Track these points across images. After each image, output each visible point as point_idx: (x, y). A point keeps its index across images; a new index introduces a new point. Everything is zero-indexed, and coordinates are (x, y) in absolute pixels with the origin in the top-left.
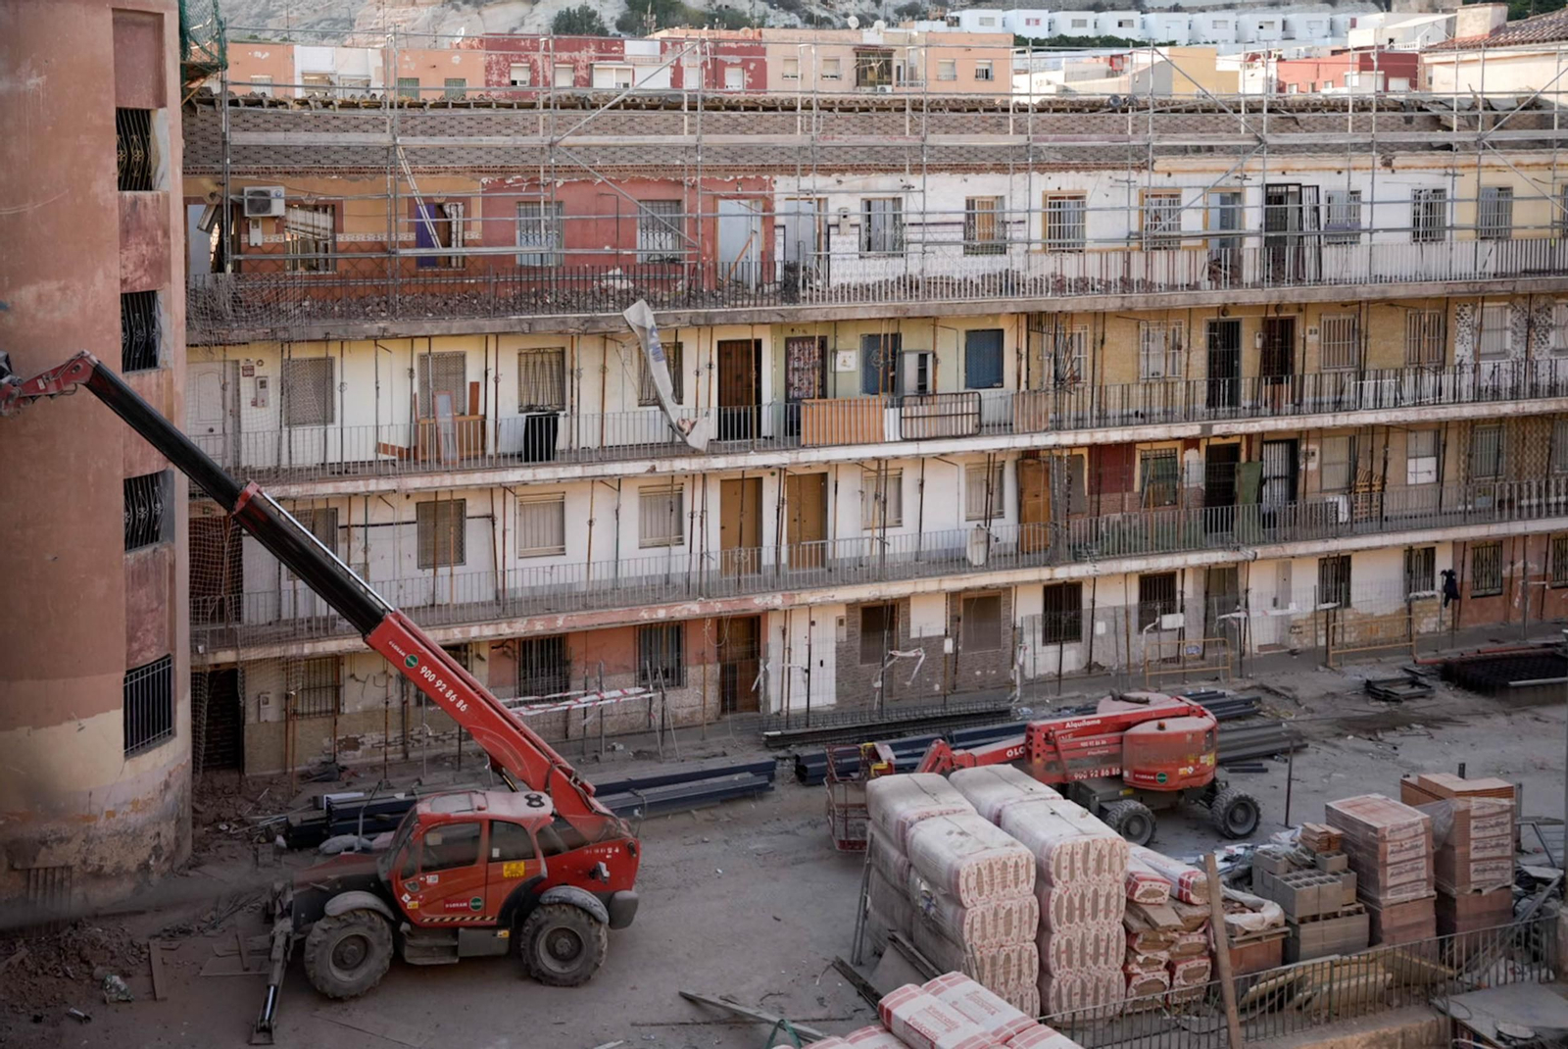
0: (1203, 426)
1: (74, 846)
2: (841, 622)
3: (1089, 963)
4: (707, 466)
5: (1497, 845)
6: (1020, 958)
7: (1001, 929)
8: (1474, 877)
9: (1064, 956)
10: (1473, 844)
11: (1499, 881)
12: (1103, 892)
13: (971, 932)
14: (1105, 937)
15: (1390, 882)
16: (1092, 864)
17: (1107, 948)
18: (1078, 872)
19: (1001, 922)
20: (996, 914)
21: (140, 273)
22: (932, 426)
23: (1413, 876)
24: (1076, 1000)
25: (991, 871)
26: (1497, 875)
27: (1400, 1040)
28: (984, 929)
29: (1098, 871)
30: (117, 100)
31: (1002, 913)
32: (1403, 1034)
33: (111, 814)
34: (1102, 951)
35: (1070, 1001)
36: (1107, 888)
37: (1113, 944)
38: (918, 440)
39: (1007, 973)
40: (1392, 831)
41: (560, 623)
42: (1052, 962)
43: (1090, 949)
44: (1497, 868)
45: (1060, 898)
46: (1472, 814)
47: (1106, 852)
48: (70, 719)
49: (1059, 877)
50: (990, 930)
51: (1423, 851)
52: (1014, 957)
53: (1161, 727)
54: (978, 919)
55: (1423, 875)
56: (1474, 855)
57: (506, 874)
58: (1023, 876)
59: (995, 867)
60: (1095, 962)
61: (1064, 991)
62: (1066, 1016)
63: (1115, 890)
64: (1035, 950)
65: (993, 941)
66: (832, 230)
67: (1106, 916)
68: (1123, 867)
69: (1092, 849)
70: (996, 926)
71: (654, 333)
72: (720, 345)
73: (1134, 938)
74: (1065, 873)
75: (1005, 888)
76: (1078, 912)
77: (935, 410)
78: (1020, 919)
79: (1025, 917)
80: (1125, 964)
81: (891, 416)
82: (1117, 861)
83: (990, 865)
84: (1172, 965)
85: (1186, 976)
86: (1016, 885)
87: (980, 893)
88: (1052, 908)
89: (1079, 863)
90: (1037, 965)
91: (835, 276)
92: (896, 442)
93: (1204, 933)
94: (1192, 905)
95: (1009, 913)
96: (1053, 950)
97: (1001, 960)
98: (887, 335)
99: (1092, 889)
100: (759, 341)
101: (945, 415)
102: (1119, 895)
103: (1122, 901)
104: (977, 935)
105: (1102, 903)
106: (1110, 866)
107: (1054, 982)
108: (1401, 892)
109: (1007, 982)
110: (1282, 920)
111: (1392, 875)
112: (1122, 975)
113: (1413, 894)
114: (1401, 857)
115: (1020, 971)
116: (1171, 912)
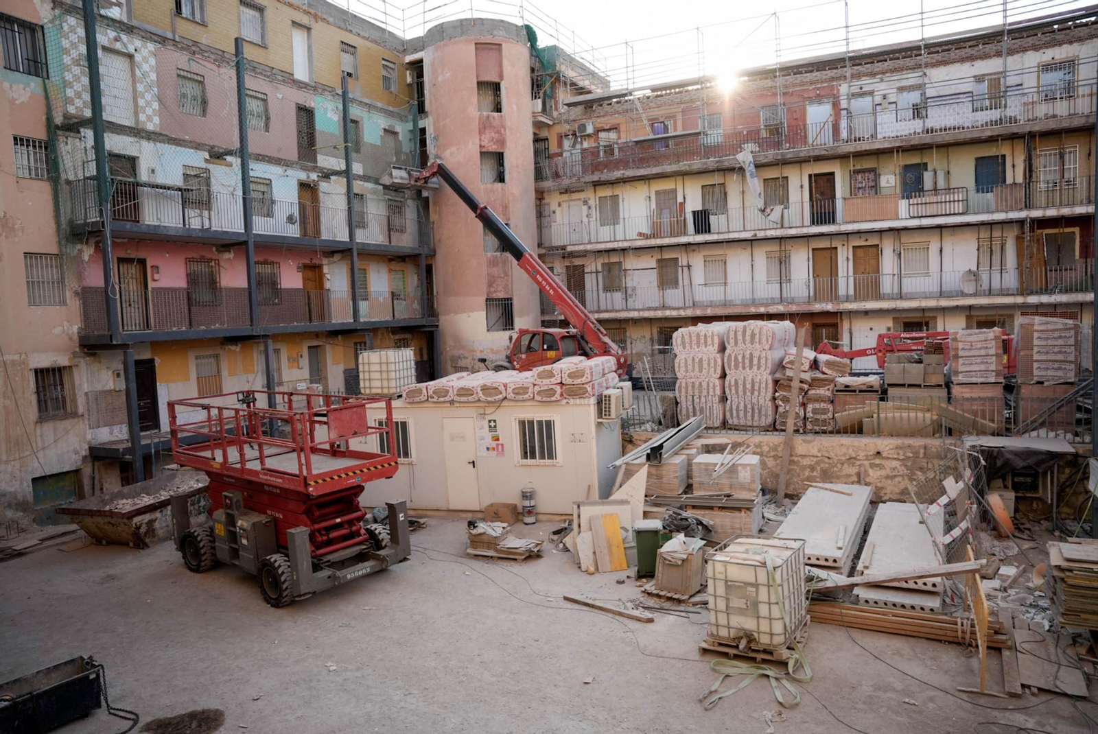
2: (889, 330)
3: (749, 394)
4: (785, 233)
5: (1059, 352)
6: (708, 386)
7: (697, 369)
8: (1037, 373)
9: (733, 388)
10: (1036, 349)
11: (1060, 377)
12: (756, 354)
13: (679, 367)
14: (758, 380)
16: (748, 338)
17: (760, 387)
18: (739, 342)
19: (696, 365)
20: (693, 360)
21: (492, 143)
22: (933, 209)
23: (982, 367)
24: (742, 414)
25: (690, 337)
26: (1059, 373)
27: (922, 451)
28: (686, 366)
29: (752, 342)
30: (477, 77)
31: (697, 360)
32: (925, 448)
33: (482, 351)
34: (756, 388)
35: (738, 413)
36: (759, 353)
38: (922, 217)
39: (700, 392)
40: (963, 335)
41: (709, 311)
42: (727, 392)
43: (749, 386)
44: (1060, 368)
45: (730, 355)
48: (465, 312)
49: (729, 343)
50: (690, 368)
51: (993, 351)
52: (704, 385)
54: (683, 361)
55: (993, 367)
56: (1036, 357)
57: (549, 356)
58: (709, 342)
59: (693, 335)
60: (752, 394)
61: (734, 407)
62: (735, 421)
63: (764, 354)
64: (718, 383)
65: (692, 374)
66: (878, 107)
67: (758, 369)
68: (767, 342)
69: (748, 329)
70: (694, 366)
71: (751, 165)
72: (810, 176)
73: (776, 382)
74: (732, 341)
75: (698, 347)
76: (741, 365)
77: (934, 199)
78: (709, 365)
79: (712, 365)
80: (774, 399)
81: (903, 204)
82: (764, 338)
83: (690, 333)
84: (804, 405)
85: (815, 411)
86: (706, 346)
87: (684, 347)
88: (725, 361)
89: (740, 337)
90: (718, 392)
91: (880, 133)
92: (906, 219)
93: (828, 390)
94: (824, 373)
95: (701, 360)
96: (727, 384)
97: (697, 385)
98: (919, 164)
99: (749, 352)
100: (832, 174)
101: (941, 202)
102: (766, 359)
103: (769, 362)
104: (683, 369)
105: (755, 361)
106: (760, 340)
107: (728, 402)
108: (971, 377)
109: (700, 397)
110: (877, 384)
111: (963, 364)
112: (770, 404)
113: (983, 379)
114: (972, 353)
115: (708, 393)
116: (808, 375)
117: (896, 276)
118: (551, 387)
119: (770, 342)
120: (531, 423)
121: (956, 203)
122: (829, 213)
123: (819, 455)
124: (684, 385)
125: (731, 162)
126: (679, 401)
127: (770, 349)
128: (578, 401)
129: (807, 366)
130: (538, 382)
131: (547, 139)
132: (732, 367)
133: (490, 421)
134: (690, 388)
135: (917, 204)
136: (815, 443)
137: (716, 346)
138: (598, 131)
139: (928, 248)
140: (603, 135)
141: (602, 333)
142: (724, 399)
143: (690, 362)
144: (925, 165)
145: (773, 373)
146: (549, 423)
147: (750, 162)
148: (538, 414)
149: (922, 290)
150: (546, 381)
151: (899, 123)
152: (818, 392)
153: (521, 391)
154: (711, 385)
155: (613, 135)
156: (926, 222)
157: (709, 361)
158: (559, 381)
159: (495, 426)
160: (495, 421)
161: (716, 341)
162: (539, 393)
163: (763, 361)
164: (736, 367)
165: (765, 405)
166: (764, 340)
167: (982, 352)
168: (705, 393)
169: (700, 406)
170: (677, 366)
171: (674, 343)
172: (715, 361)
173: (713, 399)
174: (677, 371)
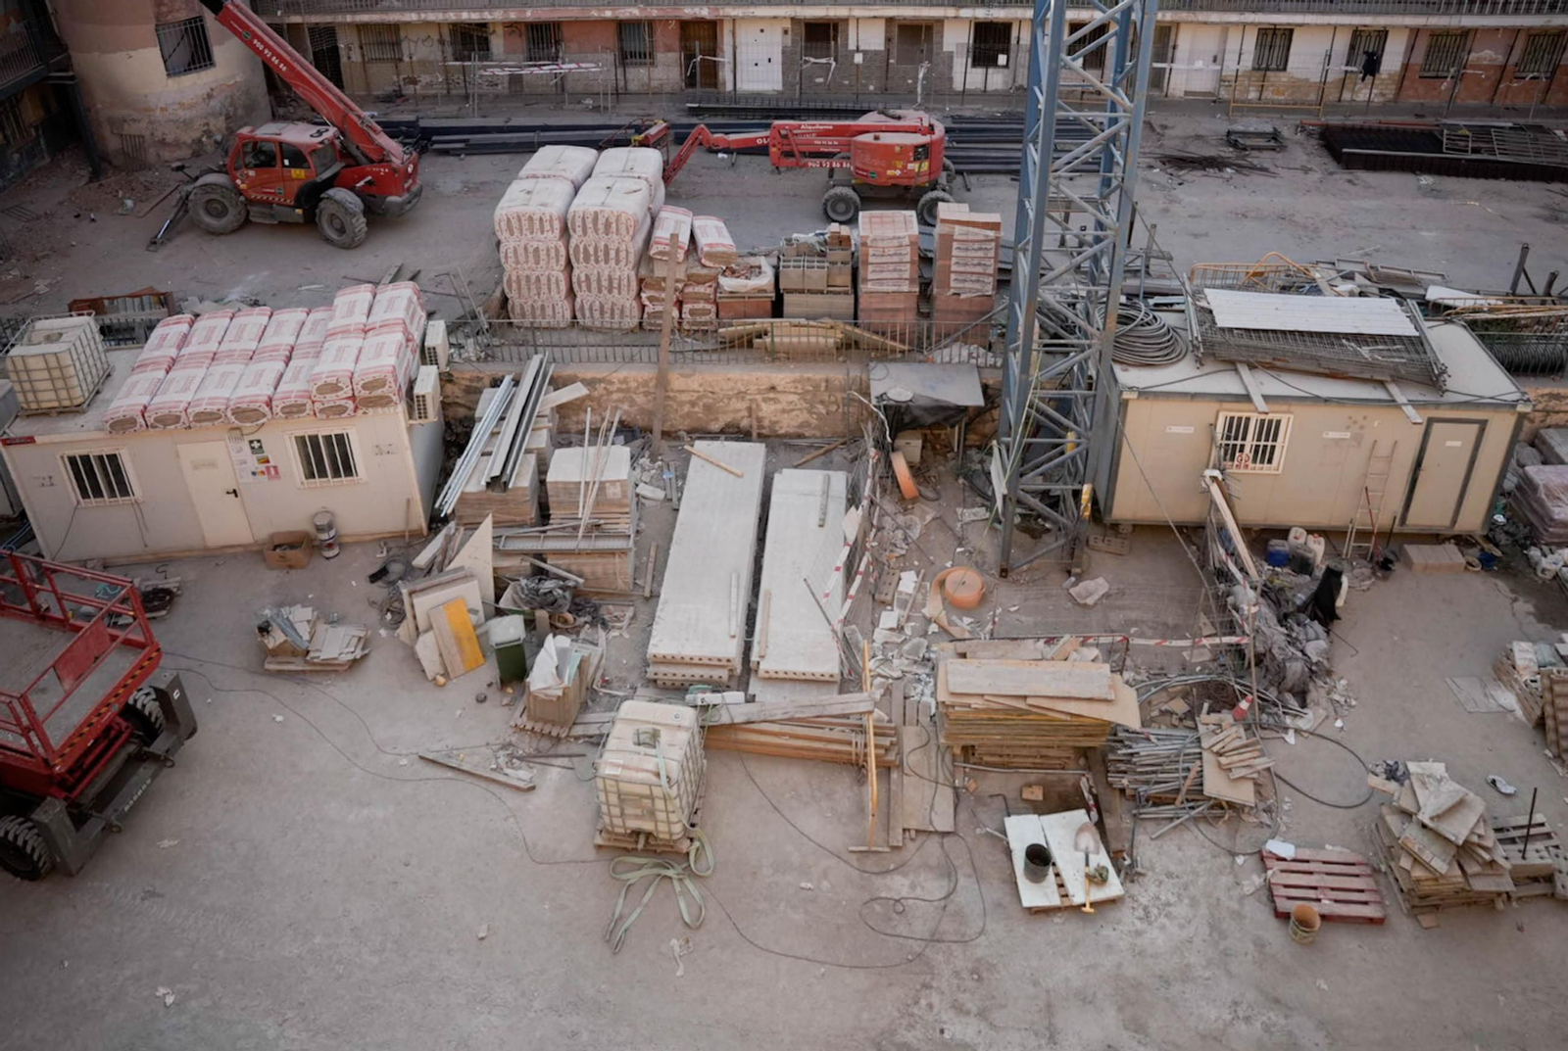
1: (143, 125)
2: (786, 33)
3: (605, 292)
5: (979, 264)
6: (549, 280)
7: (531, 259)
8: (952, 284)
9: (583, 285)
10: (954, 260)
11: (978, 291)
12: (613, 247)
13: (506, 257)
14: (617, 276)
15: (870, 276)
16: (601, 227)
17: (619, 285)
18: (589, 231)
19: (531, 256)
20: (526, 249)
23: (895, 275)
24: (597, 314)
25: (519, 220)
26: (977, 286)
27: (823, 385)
28: (516, 257)
29: (607, 232)
31: (530, 250)
32: (827, 381)
33: (162, 109)
34: (615, 285)
35: (592, 314)
36: (617, 245)
39: (539, 289)
40: (874, 240)
42: (576, 287)
43: (605, 283)
44: (978, 281)
45: (577, 246)
46: (955, 237)
49: (574, 231)
50: (522, 259)
51: (908, 258)
52: (544, 280)
53: (876, 138)
54: (511, 250)
55: (907, 275)
56: (955, 268)
57: (294, 176)
58: (547, 226)
59: (523, 218)
60: (610, 292)
61: (587, 307)
62: (588, 322)
63: (624, 246)
64: (562, 277)
65: (526, 266)
67: (617, 263)
68: (627, 229)
69: (600, 217)
70: (527, 257)
73: (641, 281)
74: (579, 231)
75: (532, 233)
76: (592, 258)
78: (548, 255)
79: (553, 255)
80: (639, 298)
82: (623, 228)
83: (518, 216)
84: (680, 304)
85: (692, 312)
86: (542, 233)
87: (512, 234)
88: (571, 252)
89: (590, 225)
90: (563, 287)
93: (710, 289)
94: (704, 266)
95: (537, 250)
96: (574, 280)
97: (533, 279)
99: (603, 244)
102: (627, 251)
103: (631, 255)
104: (511, 260)
105: (612, 254)
106: (617, 230)
107: (578, 300)
108: (882, 285)
109: (539, 294)
110: (771, 288)
111: (874, 271)
112: (635, 304)
113: (895, 288)
114: (884, 260)
115: (549, 289)
116: (683, 268)
118: (338, 403)
119: (630, 230)
120: (314, 439)
123: (701, 389)
124: (514, 278)
126: (509, 296)
127: (631, 237)
128: (380, 410)
129: (681, 256)
130: (319, 397)
132: (581, 259)
133: (251, 442)
136: (696, 377)
137: (557, 232)
142: (571, 293)
143: (521, 251)
145: (638, 266)
146: (340, 438)
148: (325, 429)
150: (331, 397)
152: (697, 289)
153: (295, 409)
154: (553, 280)
157: (548, 250)
158: (350, 394)
159: (261, 447)
160: (259, 441)
161: (557, 226)
162: (321, 411)
163: (623, 255)
164: (587, 259)
165: (628, 305)
166: (623, 231)
167: (896, 259)
168: (545, 289)
169: (540, 303)
170: (502, 255)
171: (497, 228)
172: (557, 250)
173: (557, 296)
174: (503, 260)
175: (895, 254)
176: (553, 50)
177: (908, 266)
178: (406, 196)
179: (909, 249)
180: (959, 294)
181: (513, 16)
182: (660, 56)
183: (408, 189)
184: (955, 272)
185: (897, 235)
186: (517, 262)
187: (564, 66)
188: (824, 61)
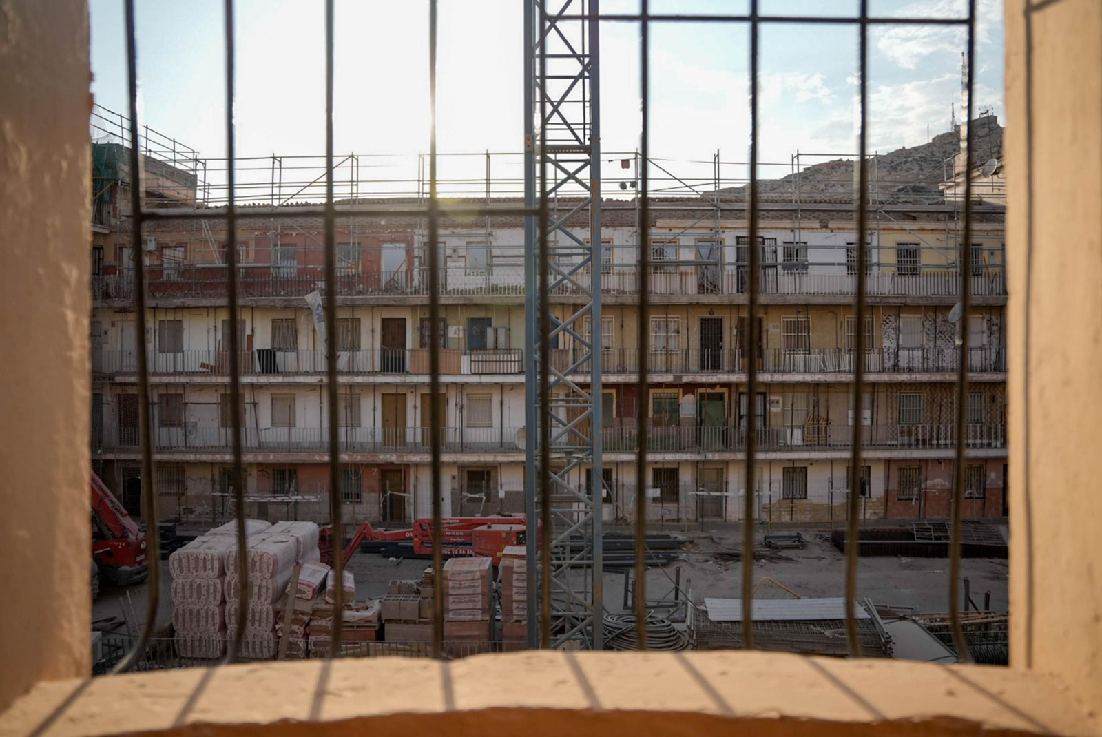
0: (675, 377)
2: (454, 478)
4: (351, 380)
6: (207, 613)
7: (195, 595)
8: (515, 612)
9: (232, 617)
10: (515, 590)
12: (256, 583)
13: (175, 592)
14: (258, 610)
15: (451, 606)
17: (260, 618)
18: (239, 569)
19: (195, 592)
20: (191, 585)
22: (492, 367)
23: (470, 605)
25: (189, 560)
28: (184, 592)
29: (253, 569)
31: (195, 586)
34: (257, 618)
36: (260, 581)
37: (264, 616)
38: (482, 374)
39: (198, 621)
40: (453, 574)
41: (271, 457)
42: (227, 620)
43: (249, 616)
45: (229, 583)
46: (515, 570)
47: (257, 559)
49: (228, 570)
50: (188, 594)
51: (479, 590)
52: (203, 613)
53: (489, 527)
54: (180, 586)
55: (479, 605)
56: (516, 597)
58: (209, 566)
59: (191, 558)
61: (233, 638)
63: (264, 583)
64: (217, 610)
65: (190, 601)
66: (448, 259)
67: (259, 598)
68: (268, 570)
69: (248, 556)
70: (191, 592)
71: (320, 308)
72: (384, 320)
73: (277, 613)
74: (231, 568)
77: (493, 358)
78: (208, 591)
79: (212, 591)
80: (274, 630)
81: (465, 360)
82: (264, 566)
83: (188, 556)
84: (306, 636)
85: (316, 643)
86: (205, 571)
87: (181, 572)
88: (225, 588)
89: (239, 564)
90: (218, 620)
91: (450, 284)
92: (468, 375)
93: (330, 620)
94: (328, 603)
95: (199, 586)
96: (226, 613)
97: (195, 612)
98: (483, 318)
100: (405, 319)
101: (500, 361)
102: (267, 588)
103: (270, 591)
104: (179, 595)
105: (255, 590)
106: (260, 568)
107: (228, 632)
108: (460, 614)
109: (198, 626)
110: (375, 619)
111: (454, 602)
112: (271, 635)
113: (470, 617)
114: (461, 592)
115: (207, 622)
116: (311, 603)
117: (458, 430)
119: (271, 571)
121: (513, 363)
122: (399, 359)
124: (180, 612)
125: (299, 302)
126: (175, 628)
127: (271, 577)
129: (311, 591)
131: (102, 248)
132: (232, 595)
134: (187, 615)
135: (479, 361)
137: (216, 571)
138: (162, 248)
139: (491, 400)
140: (167, 252)
141: (121, 514)
143: (187, 587)
144: (490, 319)
145: (275, 601)
147: (319, 305)
149: (485, 440)
151: (468, 277)
152: (320, 623)
154: (210, 613)
155: (179, 253)
156: (485, 379)
157: (208, 587)
161: (216, 564)
163: (264, 590)
164: (236, 595)
165: (266, 637)
166: (265, 569)
167: (470, 591)
168: (203, 622)
169: (199, 635)
170: (173, 590)
171: (171, 566)
172: (215, 587)
173: (212, 628)
174: (173, 595)
175: (470, 587)
176: (287, 485)
177: (480, 596)
178: (137, 567)
179: (480, 582)
180: (520, 621)
181: (260, 459)
182: (365, 496)
183: (140, 563)
184: (516, 601)
185: (471, 569)
186: (184, 597)
187: (293, 497)
188: (477, 496)
